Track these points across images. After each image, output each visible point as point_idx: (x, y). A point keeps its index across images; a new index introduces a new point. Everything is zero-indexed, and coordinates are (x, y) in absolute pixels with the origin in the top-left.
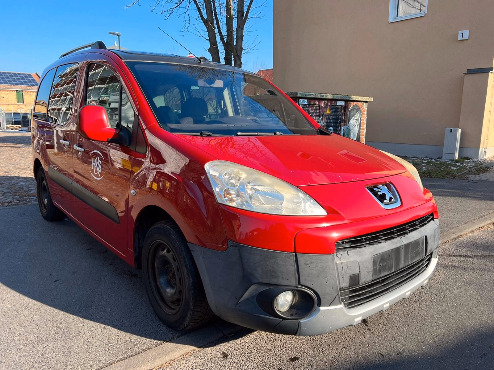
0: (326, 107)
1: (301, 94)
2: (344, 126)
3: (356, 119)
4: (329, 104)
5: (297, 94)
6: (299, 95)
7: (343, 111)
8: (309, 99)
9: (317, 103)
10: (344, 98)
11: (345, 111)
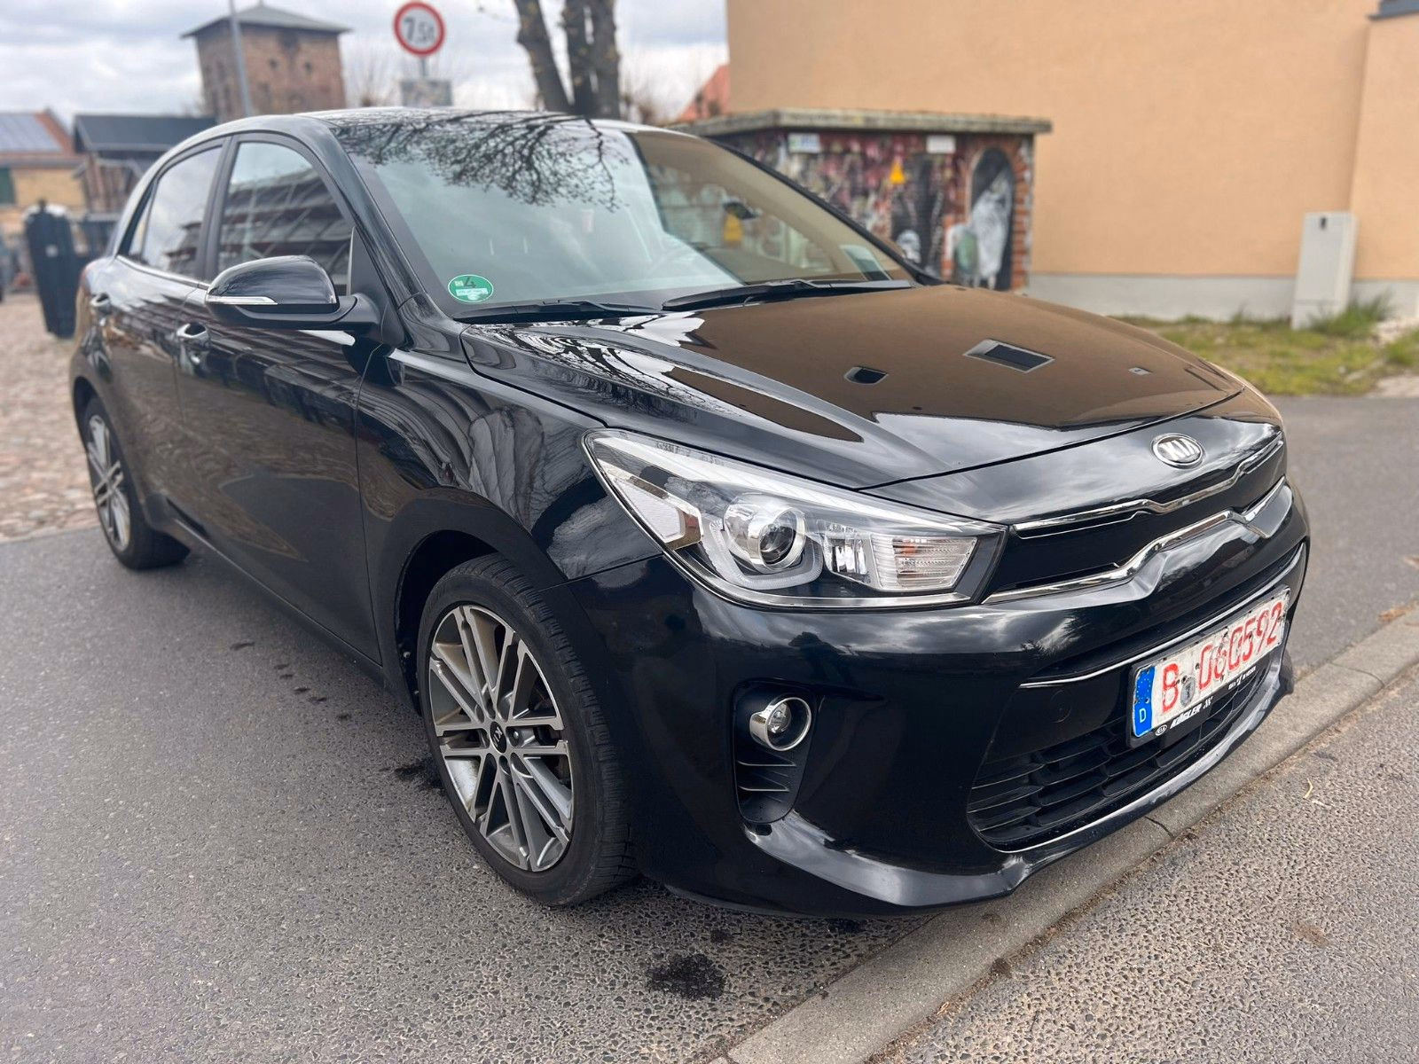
0: (888, 162)
1: (794, 116)
2: (956, 222)
3: (996, 197)
4: (899, 148)
5: (776, 115)
6: (786, 121)
7: (948, 173)
8: (828, 134)
9: (856, 147)
10: (951, 127)
11: (956, 169)
